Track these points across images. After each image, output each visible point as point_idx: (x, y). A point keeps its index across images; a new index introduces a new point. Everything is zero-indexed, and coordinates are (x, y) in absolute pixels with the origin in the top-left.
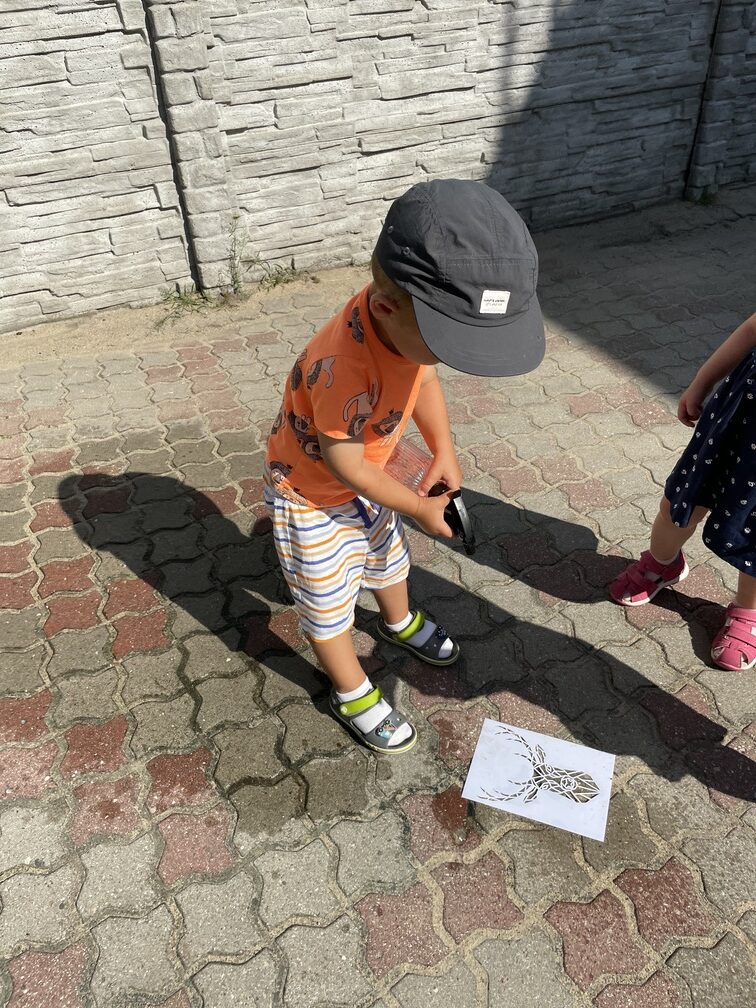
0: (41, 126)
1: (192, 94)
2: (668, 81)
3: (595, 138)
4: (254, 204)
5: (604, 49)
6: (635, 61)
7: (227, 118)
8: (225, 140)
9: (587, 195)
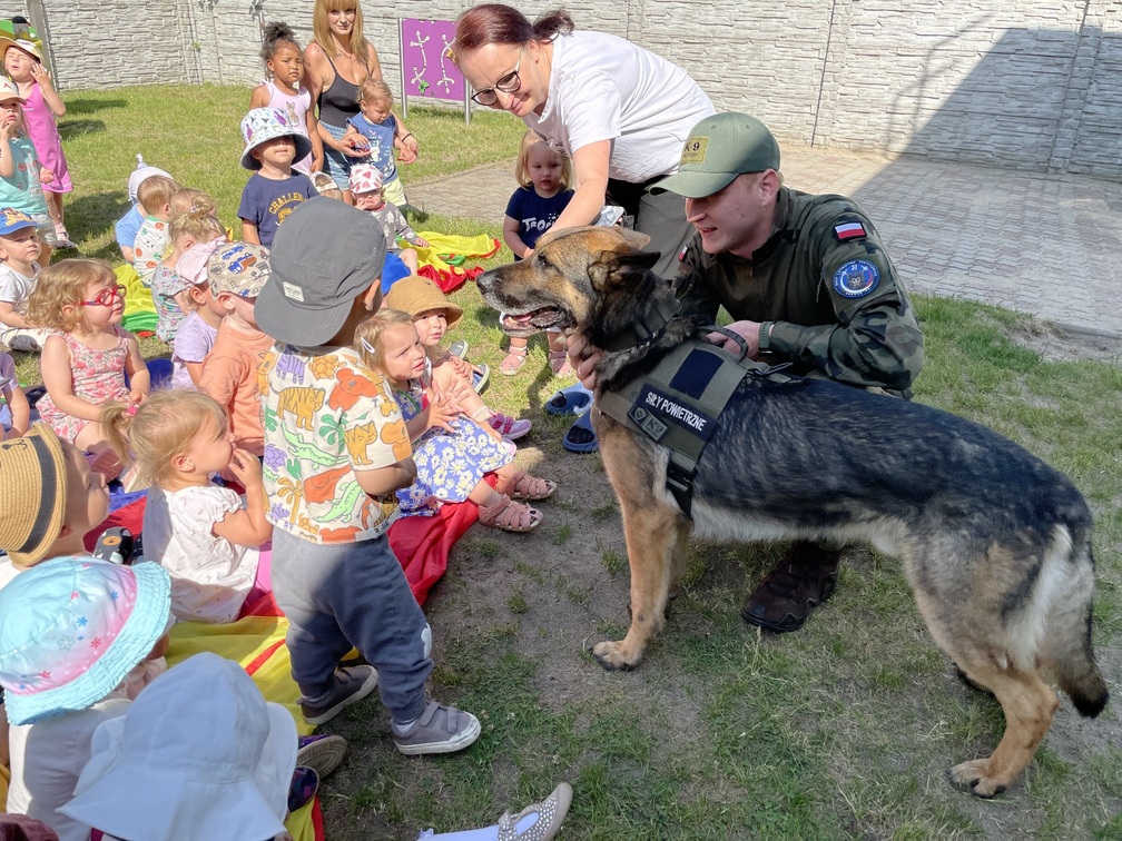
0: (786, 80)
1: (831, 79)
2: (1037, 115)
3: (995, 131)
4: (842, 120)
5: (1003, 95)
6: (1020, 103)
7: (842, 90)
8: (839, 96)
9: (990, 156)
